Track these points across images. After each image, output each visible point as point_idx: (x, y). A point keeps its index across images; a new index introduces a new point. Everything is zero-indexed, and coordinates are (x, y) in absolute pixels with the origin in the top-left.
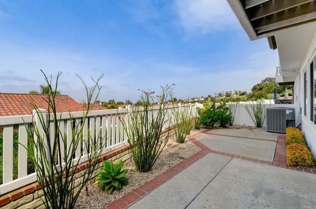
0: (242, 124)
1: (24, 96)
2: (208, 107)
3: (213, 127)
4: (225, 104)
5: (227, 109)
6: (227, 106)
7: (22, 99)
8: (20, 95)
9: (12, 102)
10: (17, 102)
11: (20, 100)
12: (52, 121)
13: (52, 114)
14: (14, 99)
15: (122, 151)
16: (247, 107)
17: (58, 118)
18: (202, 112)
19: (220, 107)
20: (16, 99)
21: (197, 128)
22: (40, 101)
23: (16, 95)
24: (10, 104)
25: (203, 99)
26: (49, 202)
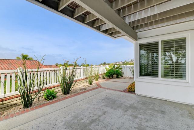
0: (128, 76)
1: (10, 60)
2: (112, 67)
3: (112, 77)
4: (120, 66)
5: (121, 69)
6: (121, 67)
7: (9, 62)
8: (7, 60)
9: (3, 64)
10: (6, 64)
11: (8, 63)
12: (24, 72)
13: (24, 70)
14: (4, 62)
15: (57, 86)
16: (129, 67)
17: (26, 71)
18: (108, 70)
19: (117, 68)
20: (5, 62)
21: (104, 78)
22: (20, 63)
23: (5, 60)
24: (1, 65)
25: (122, 63)
26: (23, 99)
